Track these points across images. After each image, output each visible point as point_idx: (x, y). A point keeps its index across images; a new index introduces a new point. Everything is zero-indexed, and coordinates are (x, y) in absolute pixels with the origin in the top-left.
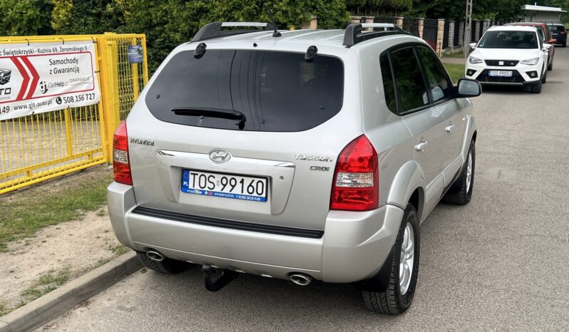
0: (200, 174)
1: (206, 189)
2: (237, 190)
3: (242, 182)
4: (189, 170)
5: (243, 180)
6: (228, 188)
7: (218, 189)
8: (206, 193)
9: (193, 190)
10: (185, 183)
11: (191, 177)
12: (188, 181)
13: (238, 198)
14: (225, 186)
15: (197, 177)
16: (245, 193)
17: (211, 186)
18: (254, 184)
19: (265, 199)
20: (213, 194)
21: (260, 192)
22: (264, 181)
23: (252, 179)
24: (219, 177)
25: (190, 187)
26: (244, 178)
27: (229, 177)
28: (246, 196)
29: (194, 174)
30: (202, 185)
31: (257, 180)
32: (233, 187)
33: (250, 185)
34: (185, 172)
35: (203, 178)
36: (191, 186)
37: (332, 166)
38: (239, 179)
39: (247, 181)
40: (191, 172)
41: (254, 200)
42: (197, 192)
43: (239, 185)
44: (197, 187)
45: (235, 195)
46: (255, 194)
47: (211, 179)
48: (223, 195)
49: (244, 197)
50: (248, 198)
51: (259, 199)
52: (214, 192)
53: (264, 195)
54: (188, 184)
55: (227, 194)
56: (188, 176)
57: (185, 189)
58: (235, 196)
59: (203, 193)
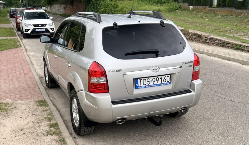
0: (143, 79)
1: (147, 85)
2: (159, 82)
3: (161, 78)
4: (137, 79)
5: (161, 77)
6: (156, 82)
7: (152, 83)
8: (147, 86)
9: (141, 87)
10: (136, 85)
11: (139, 81)
12: (138, 83)
13: (160, 85)
14: (154, 81)
15: (142, 81)
16: (163, 82)
17: (149, 83)
18: (166, 78)
19: (170, 83)
20: (150, 86)
21: (168, 80)
22: (169, 76)
23: (165, 76)
24: (151, 79)
25: (139, 86)
26: (162, 76)
27: (156, 78)
28: (163, 83)
29: (140, 80)
30: (145, 84)
31: (167, 76)
32: (158, 81)
33: (164, 79)
34: (136, 80)
35: (145, 81)
36: (139, 85)
37: (192, 64)
38: (160, 77)
39: (163, 77)
40: (139, 79)
41: (167, 84)
42: (143, 87)
43: (160, 80)
44: (142, 85)
45: (159, 84)
46: (167, 82)
47: (148, 80)
48: (154, 85)
49: (163, 84)
50: (164, 84)
51: (169, 83)
52: (150, 85)
53: (170, 81)
54: (138, 85)
55: (156, 85)
56: (137, 81)
57: (137, 87)
58: (159, 85)
59: (146, 87)
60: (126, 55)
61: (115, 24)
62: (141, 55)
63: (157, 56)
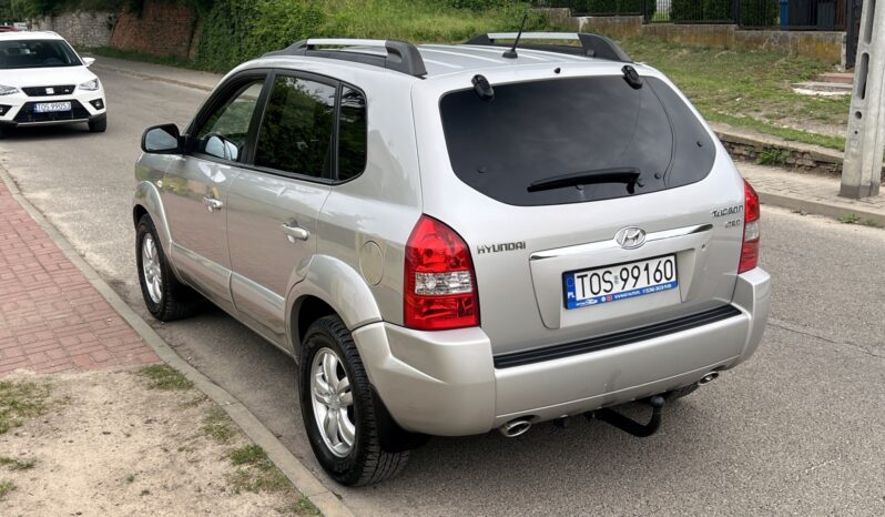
0: (590, 273)
1: (602, 293)
2: (642, 283)
3: (647, 269)
4: (572, 273)
5: (647, 265)
6: (631, 281)
7: (617, 289)
8: (604, 299)
9: (584, 301)
10: (570, 294)
11: (578, 282)
12: (573, 290)
13: (646, 293)
14: (625, 280)
15: (587, 280)
16: (653, 283)
17: (608, 286)
18: (661, 268)
19: (675, 284)
20: (613, 298)
21: (669, 276)
22: (672, 258)
23: (658, 260)
24: (616, 271)
25: (578, 299)
26: (649, 262)
27: (630, 267)
28: (654, 286)
29: (582, 277)
30: (596, 289)
31: (664, 260)
32: (637, 278)
33: (657, 270)
34: (568, 277)
35: (595, 279)
36: (579, 297)
37: (740, 216)
38: (642, 265)
39: (653, 265)
40: (576, 275)
41: (665, 289)
42: (590, 302)
43: (643, 273)
44: (589, 295)
45: (641, 290)
46: (664, 281)
47: (607, 277)
48: (625, 295)
49: (652, 290)
50: (657, 288)
51: (670, 286)
52: (613, 295)
53: (674, 279)
54: (574, 294)
55: (631, 291)
56: (572, 282)
57: (569, 303)
58: (642, 292)
59: (599, 301)
60: (532, 189)
61: (479, 81)
62: (582, 190)
63: (631, 192)
